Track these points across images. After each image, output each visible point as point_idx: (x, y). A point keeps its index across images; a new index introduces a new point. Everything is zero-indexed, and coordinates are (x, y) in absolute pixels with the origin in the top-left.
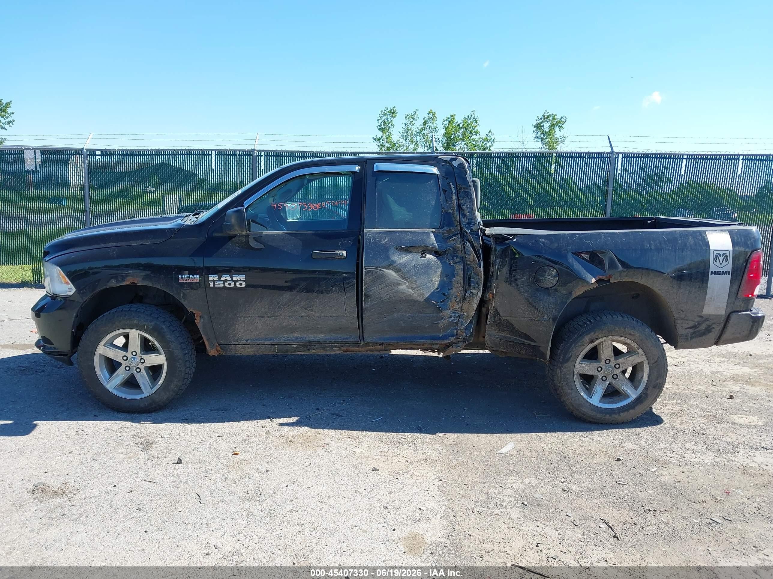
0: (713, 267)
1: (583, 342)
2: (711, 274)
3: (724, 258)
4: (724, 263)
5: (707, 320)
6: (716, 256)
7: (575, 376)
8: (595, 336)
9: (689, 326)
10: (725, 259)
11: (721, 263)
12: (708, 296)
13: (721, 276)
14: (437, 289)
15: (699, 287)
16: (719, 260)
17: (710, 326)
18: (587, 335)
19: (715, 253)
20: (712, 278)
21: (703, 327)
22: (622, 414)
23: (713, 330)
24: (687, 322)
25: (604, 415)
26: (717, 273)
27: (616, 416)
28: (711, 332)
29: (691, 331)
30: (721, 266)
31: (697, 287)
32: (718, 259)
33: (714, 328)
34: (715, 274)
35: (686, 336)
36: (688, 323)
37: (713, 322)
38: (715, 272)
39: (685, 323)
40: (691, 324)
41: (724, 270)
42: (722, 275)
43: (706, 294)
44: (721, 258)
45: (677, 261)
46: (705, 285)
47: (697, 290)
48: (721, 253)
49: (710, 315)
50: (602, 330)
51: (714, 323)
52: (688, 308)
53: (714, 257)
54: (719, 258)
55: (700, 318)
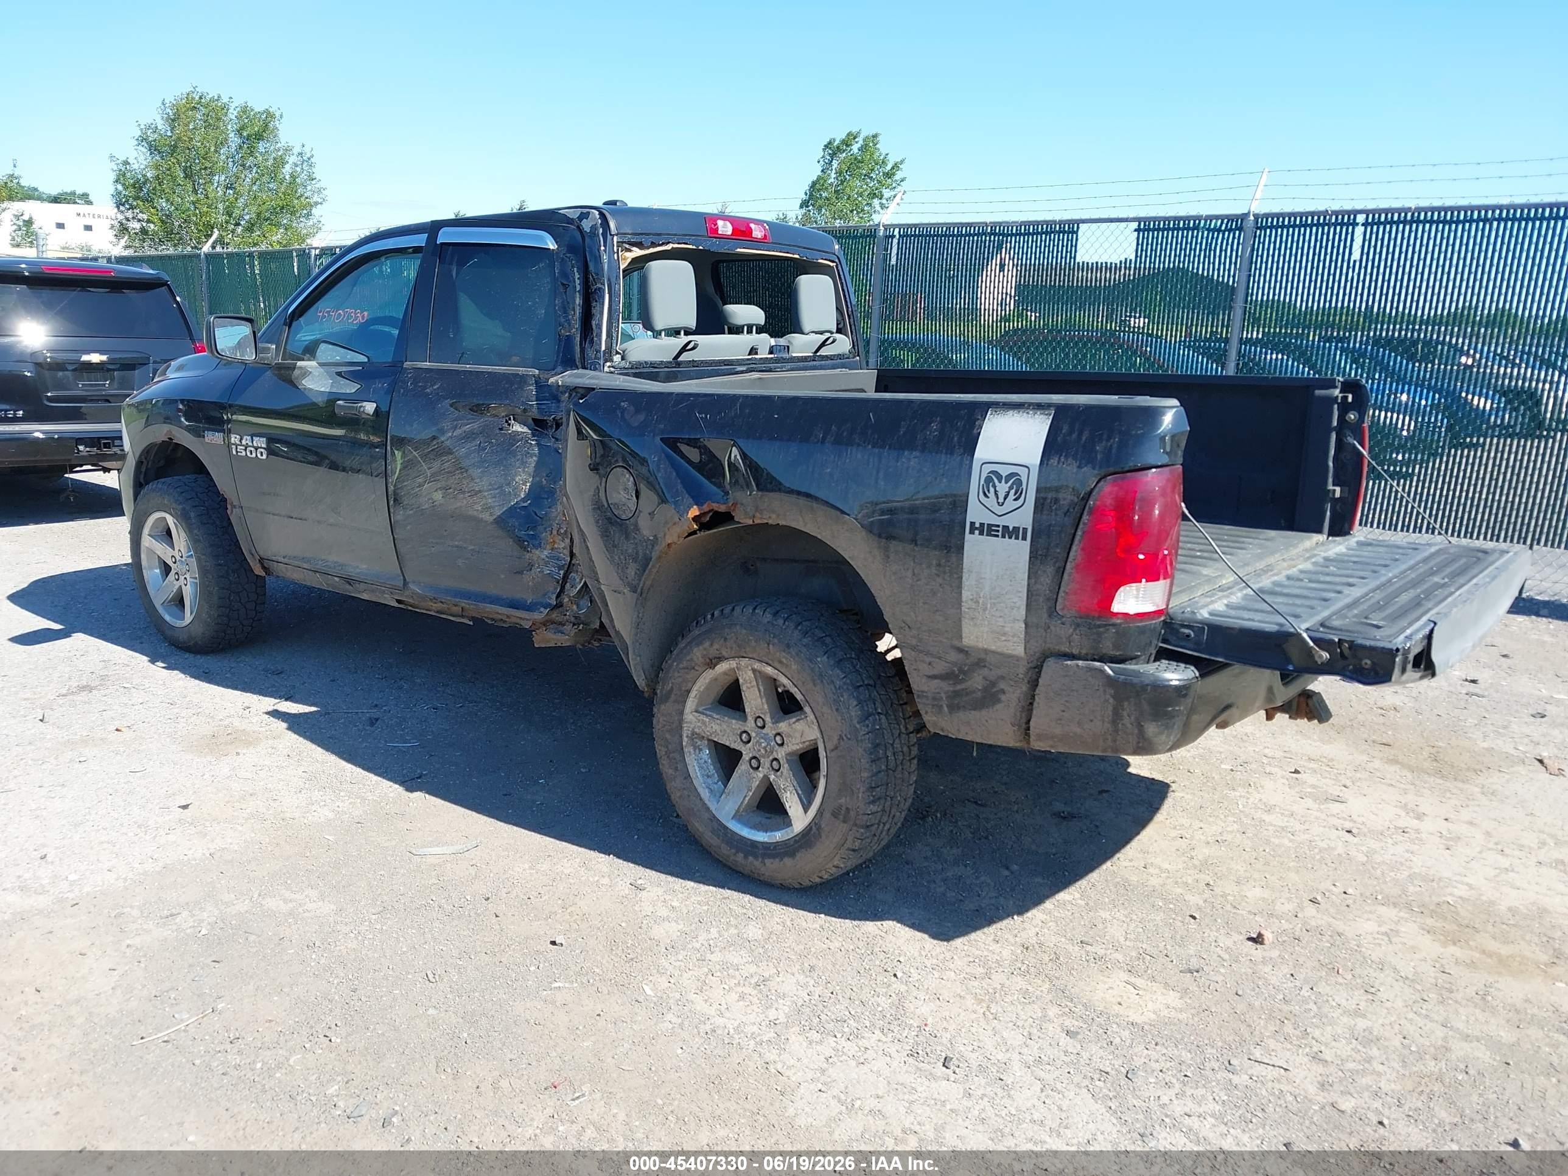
0: (975, 513)
1: (692, 660)
2: (972, 532)
3: (1011, 488)
4: (1010, 504)
5: (980, 664)
6: (988, 480)
7: (685, 739)
8: (713, 652)
9: (935, 672)
10: (1013, 492)
11: (1001, 500)
12: (966, 594)
13: (1000, 539)
14: (524, 500)
15: (939, 565)
16: (996, 491)
17: (993, 684)
18: (698, 645)
19: (987, 469)
20: (973, 542)
21: (976, 682)
22: (768, 861)
23: (1003, 697)
24: (928, 659)
25: (733, 851)
26: (988, 530)
27: (757, 863)
28: (999, 701)
29: (946, 686)
30: (1000, 510)
31: (934, 562)
32: (992, 490)
33: (1003, 692)
34: (982, 533)
35: (934, 699)
36: (930, 664)
37: (999, 672)
38: (982, 525)
39: (923, 661)
40: (940, 668)
41: (1011, 522)
42: (1003, 536)
43: (960, 587)
44: (1003, 488)
45: (882, 483)
46: (954, 559)
47: (934, 570)
48: (1004, 471)
49: (986, 651)
50: (726, 639)
51: (1003, 678)
52: (920, 618)
53: (982, 482)
54: (994, 486)
55: (961, 656)
